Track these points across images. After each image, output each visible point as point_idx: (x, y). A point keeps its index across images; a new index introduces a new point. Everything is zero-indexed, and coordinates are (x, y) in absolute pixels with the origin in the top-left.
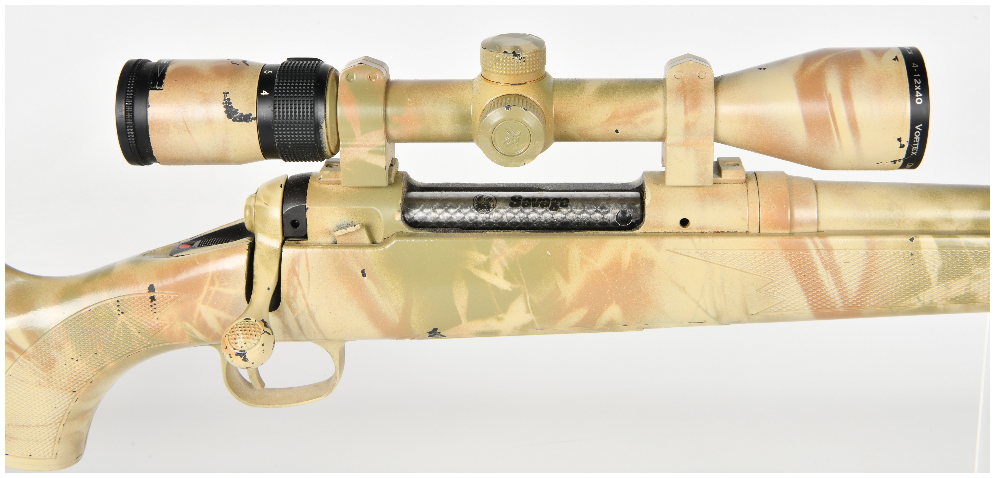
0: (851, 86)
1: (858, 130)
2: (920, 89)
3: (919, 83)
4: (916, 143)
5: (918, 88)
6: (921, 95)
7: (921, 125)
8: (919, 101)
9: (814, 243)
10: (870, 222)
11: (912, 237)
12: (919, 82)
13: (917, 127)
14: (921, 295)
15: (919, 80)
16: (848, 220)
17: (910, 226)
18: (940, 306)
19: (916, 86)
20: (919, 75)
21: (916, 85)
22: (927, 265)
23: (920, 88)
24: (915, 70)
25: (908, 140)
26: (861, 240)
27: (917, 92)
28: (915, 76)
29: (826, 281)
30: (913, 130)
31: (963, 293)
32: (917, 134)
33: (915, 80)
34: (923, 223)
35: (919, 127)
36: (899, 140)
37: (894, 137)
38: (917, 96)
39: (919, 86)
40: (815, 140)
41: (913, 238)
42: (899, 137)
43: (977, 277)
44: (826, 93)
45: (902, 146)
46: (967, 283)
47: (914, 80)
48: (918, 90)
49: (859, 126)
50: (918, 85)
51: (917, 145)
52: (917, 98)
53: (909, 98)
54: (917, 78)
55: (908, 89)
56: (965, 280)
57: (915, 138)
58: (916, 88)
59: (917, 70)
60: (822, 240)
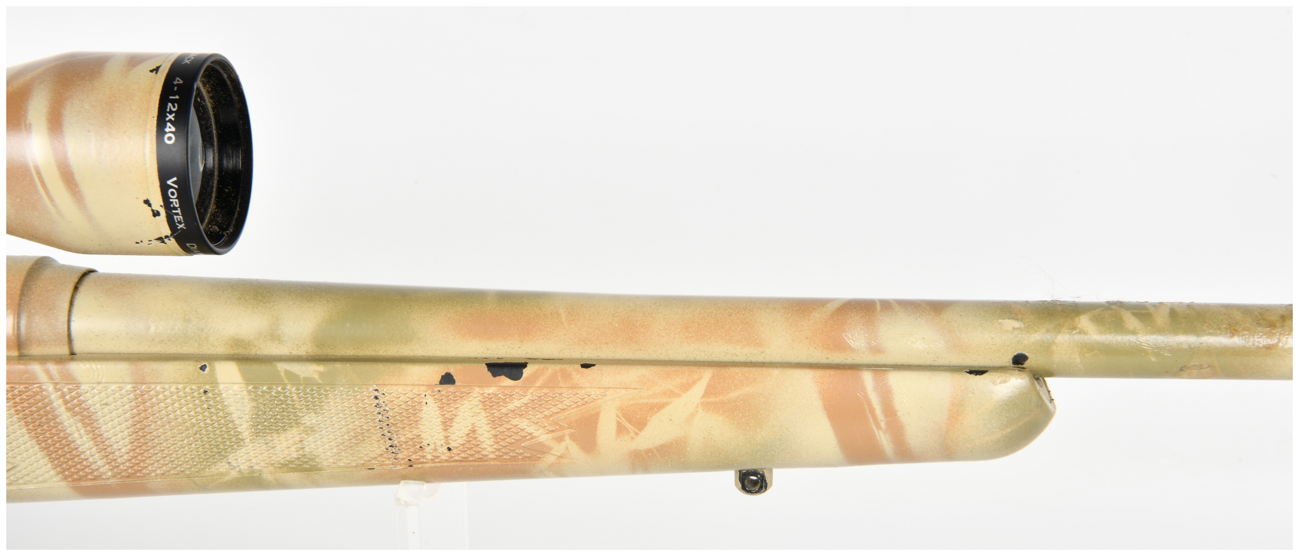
0: (65, 112)
1: (76, 185)
2: (173, 119)
3: (174, 110)
4: (176, 209)
5: (171, 117)
6: (173, 129)
7: (175, 179)
8: (170, 138)
9: (47, 372)
10: (153, 340)
11: (203, 364)
12: (174, 107)
13: (169, 182)
14: (231, 458)
15: (176, 105)
16: (118, 336)
17: (217, 347)
18: (267, 476)
19: (168, 114)
20: (177, 97)
21: (168, 112)
22: (232, 409)
23: (173, 117)
24: (176, 88)
25: (162, 204)
26: (122, 368)
27: (169, 124)
28: (171, 97)
29: (76, 435)
30: (164, 188)
31: (295, 455)
32: (173, 194)
33: (170, 104)
34: (237, 342)
35: (173, 182)
36: (147, 202)
37: (137, 198)
38: (167, 130)
39: (173, 115)
40: (18, 200)
41: (205, 365)
42: (146, 199)
43: (311, 430)
44: (25, 122)
45: (156, 214)
46: (297, 439)
47: (167, 105)
48: (170, 121)
49: (78, 178)
50: (171, 112)
51: (179, 211)
52: (166, 133)
53: (155, 134)
54: (173, 102)
55: (156, 118)
56: (293, 434)
57: (171, 200)
58: (167, 117)
59: (177, 89)
60: (59, 367)
